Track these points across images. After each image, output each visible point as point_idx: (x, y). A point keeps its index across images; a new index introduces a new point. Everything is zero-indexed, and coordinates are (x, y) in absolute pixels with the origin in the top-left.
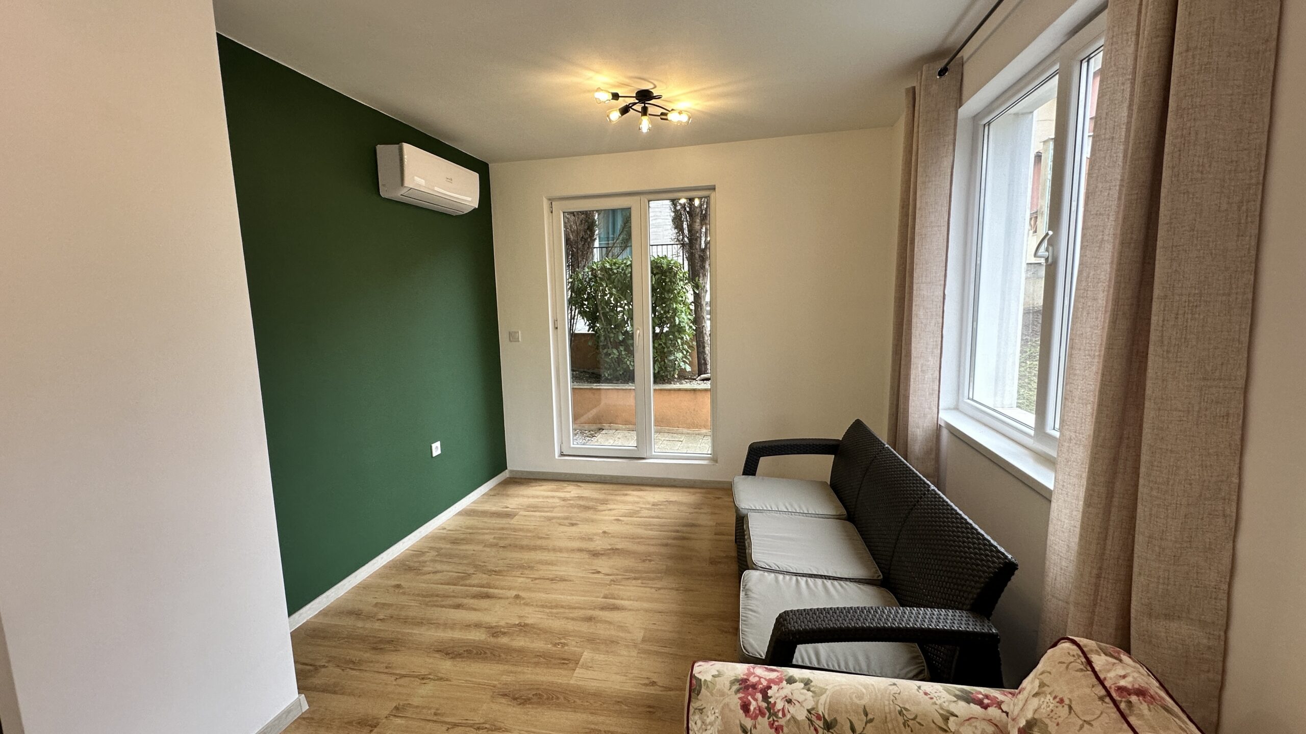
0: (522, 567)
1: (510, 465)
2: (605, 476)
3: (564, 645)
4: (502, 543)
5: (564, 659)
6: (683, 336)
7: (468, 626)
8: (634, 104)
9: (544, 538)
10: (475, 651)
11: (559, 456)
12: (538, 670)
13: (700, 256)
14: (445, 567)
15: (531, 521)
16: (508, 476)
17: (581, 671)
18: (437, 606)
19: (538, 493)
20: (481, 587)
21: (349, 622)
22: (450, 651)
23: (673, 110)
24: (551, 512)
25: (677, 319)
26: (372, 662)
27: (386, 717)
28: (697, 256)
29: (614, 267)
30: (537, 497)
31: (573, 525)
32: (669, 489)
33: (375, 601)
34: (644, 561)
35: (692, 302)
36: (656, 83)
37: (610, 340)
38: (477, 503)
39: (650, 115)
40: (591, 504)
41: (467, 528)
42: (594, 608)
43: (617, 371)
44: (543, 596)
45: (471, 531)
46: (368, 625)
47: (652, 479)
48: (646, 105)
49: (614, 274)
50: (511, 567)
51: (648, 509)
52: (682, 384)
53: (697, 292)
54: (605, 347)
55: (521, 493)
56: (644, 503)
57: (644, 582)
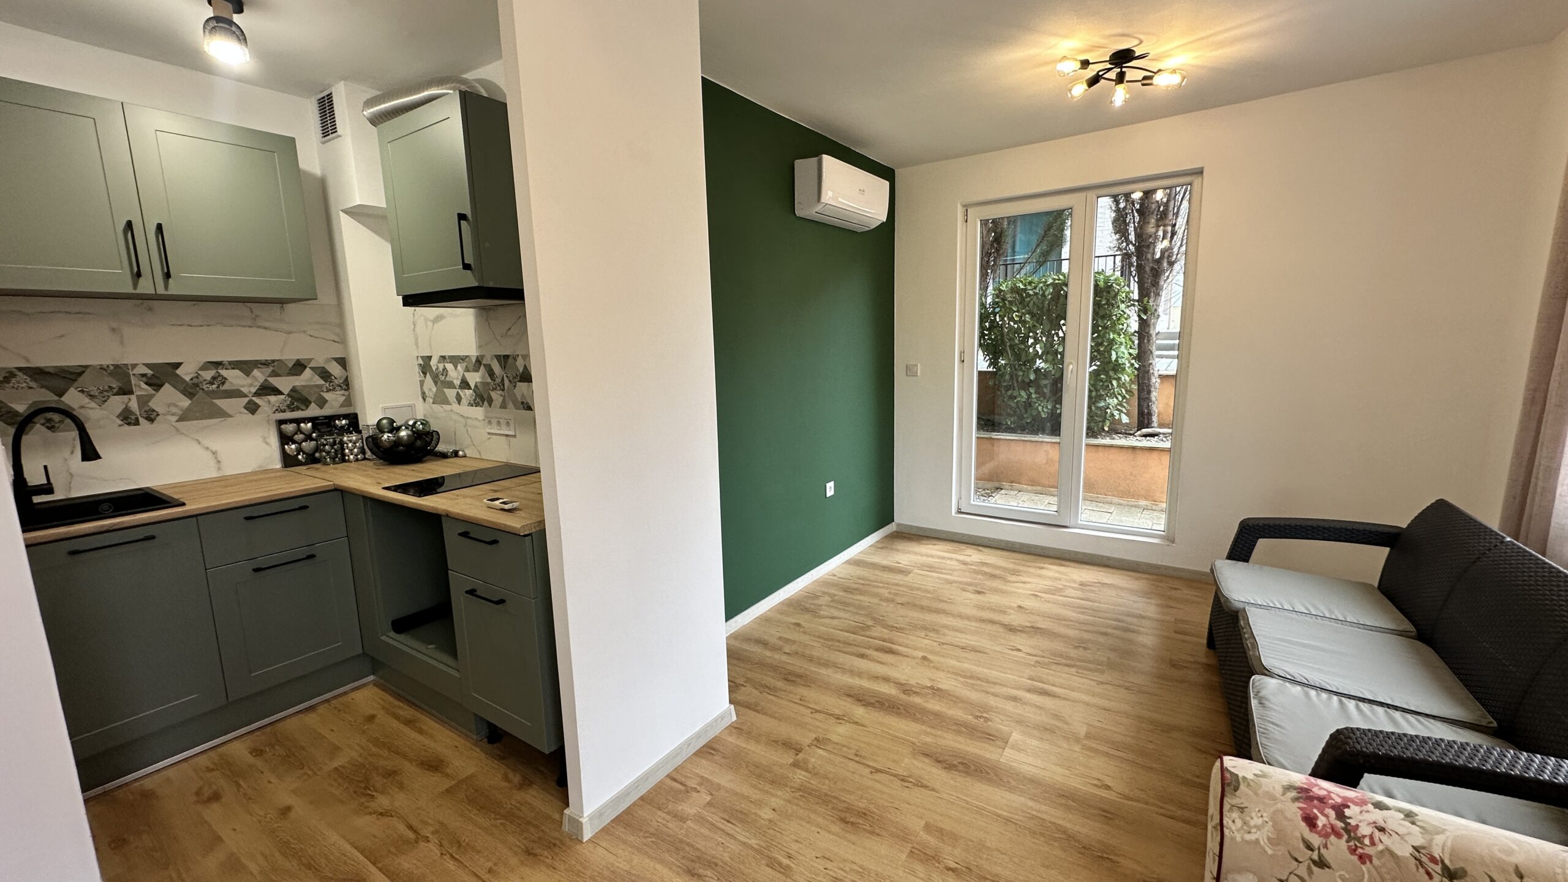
0: (924, 628)
1: (897, 518)
2: (1013, 543)
3: (987, 720)
4: (899, 600)
5: (989, 735)
6: (1121, 376)
7: (876, 678)
8: (1109, 70)
9: (946, 602)
10: (887, 705)
11: (956, 513)
12: (960, 739)
13: (1152, 269)
14: (842, 614)
15: (930, 581)
16: (894, 529)
17: (1011, 751)
18: (840, 651)
19: (930, 552)
20: (883, 641)
21: (757, 649)
22: (861, 698)
23: (1159, 71)
24: (951, 575)
25: (1114, 353)
26: (785, 691)
27: (808, 746)
28: (1148, 269)
29: (1029, 288)
30: (932, 556)
31: (979, 593)
32: (1100, 569)
33: (779, 635)
34: (1076, 647)
35: (1135, 332)
36: (1142, 37)
37: (1017, 379)
38: (865, 554)
39: (1127, 82)
40: (997, 572)
41: (859, 578)
42: (1018, 689)
43: (1024, 418)
44: (953, 662)
45: (863, 582)
46: (777, 656)
47: (1077, 553)
48: (1124, 70)
49: (1030, 295)
50: (915, 627)
51: (1073, 588)
52: (1114, 439)
53: (1145, 318)
54: (1008, 388)
55: (911, 549)
56: (1067, 581)
57: (1080, 671)
